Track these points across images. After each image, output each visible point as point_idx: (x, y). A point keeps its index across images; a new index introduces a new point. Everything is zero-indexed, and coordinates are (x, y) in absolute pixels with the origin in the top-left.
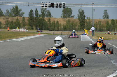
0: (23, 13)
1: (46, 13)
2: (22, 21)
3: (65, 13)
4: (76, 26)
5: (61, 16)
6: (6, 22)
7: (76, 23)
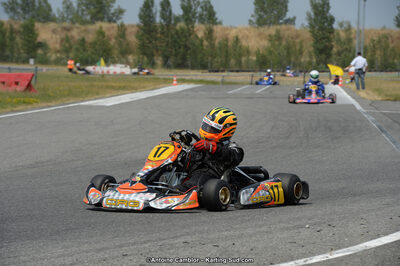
0: (121, 12)
1: (199, 10)
2: (116, 38)
3: (262, 9)
4: (301, 53)
5: (250, 21)
6: (62, 40)
7: (301, 42)
